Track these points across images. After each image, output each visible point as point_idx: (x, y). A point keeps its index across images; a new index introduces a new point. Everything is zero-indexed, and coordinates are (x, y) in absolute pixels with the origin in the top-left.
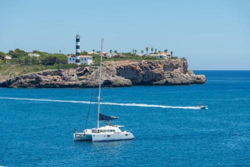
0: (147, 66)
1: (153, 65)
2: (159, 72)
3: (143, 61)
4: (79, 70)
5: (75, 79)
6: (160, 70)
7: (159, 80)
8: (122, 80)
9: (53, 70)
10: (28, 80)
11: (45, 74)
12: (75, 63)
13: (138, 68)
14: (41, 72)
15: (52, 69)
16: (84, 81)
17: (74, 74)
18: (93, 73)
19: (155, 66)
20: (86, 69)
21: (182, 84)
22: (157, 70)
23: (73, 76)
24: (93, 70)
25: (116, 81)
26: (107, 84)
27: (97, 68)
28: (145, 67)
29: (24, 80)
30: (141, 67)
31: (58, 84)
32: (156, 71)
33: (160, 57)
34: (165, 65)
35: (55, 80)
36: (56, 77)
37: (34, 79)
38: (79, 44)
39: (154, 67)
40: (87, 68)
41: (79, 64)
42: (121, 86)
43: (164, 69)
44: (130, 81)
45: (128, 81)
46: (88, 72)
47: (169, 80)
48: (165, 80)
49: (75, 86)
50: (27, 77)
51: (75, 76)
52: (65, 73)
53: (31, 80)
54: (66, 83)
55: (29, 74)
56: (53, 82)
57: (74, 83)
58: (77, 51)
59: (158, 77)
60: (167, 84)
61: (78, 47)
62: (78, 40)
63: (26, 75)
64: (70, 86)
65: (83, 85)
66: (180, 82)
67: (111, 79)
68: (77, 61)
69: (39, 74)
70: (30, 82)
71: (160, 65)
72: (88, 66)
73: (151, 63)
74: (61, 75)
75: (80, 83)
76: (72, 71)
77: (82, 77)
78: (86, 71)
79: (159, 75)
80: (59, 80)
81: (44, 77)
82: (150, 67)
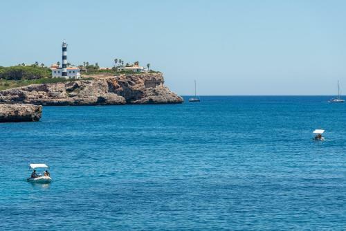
0: (126, 81)
1: (132, 80)
2: (140, 88)
3: (121, 75)
4: (68, 85)
5: (64, 96)
6: (140, 86)
7: (140, 98)
8: (115, 97)
9: (38, 85)
10: (9, 96)
11: (30, 90)
12: (61, 77)
13: (116, 84)
14: (25, 87)
15: (36, 83)
16: (77, 98)
17: (63, 89)
18: (86, 89)
19: (135, 81)
20: (76, 84)
21: (169, 103)
22: (137, 85)
23: (61, 91)
24: (86, 84)
25: (110, 98)
26: (101, 101)
27: (89, 83)
28: (124, 83)
29: (5, 97)
30: (119, 83)
31: (45, 102)
32: (136, 87)
33: (137, 70)
34: (146, 81)
35: (41, 97)
36: (41, 93)
37: (17, 96)
38: (66, 54)
39: (134, 83)
40: (78, 82)
41: (67, 77)
42: (115, 104)
43: (145, 84)
44: (124, 98)
45: (121, 99)
46: (79, 87)
47: (154, 98)
48: (147, 98)
49: (66, 104)
50: (9, 93)
51: (64, 92)
52: (52, 88)
53: (14, 96)
54: (55, 101)
55: (10, 90)
56: (39, 99)
57: (64, 100)
58: (63, 62)
59: (139, 95)
60: (151, 102)
61: (64, 58)
62: (64, 49)
63: (7, 90)
64: (59, 104)
65: (75, 103)
66: (166, 100)
67: (105, 96)
68: (64, 74)
69: (23, 89)
70: (13, 99)
71: (140, 80)
72: (78, 80)
73: (130, 77)
74: (47, 91)
75: (71, 100)
76: (60, 86)
77: (72, 93)
78: (77, 86)
79: (140, 92)
80: (46, 97)
81: (29, 93)
82: (129, 82)
